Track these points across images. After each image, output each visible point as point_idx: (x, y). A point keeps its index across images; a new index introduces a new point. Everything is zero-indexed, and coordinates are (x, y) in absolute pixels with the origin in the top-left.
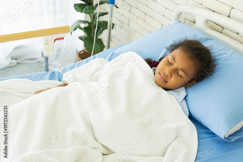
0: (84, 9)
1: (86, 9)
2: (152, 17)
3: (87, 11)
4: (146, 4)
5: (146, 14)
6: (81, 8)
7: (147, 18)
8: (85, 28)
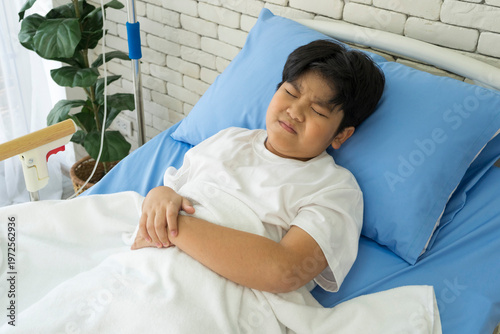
0: (75, 78)
1: (80, 77)
2: (216, 70)
3: (83, 81)
4: (197, 46)
5: (200, 66)
6: (67, 77)
7: (205, 74)
8: (77, 115)
